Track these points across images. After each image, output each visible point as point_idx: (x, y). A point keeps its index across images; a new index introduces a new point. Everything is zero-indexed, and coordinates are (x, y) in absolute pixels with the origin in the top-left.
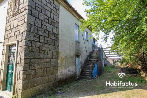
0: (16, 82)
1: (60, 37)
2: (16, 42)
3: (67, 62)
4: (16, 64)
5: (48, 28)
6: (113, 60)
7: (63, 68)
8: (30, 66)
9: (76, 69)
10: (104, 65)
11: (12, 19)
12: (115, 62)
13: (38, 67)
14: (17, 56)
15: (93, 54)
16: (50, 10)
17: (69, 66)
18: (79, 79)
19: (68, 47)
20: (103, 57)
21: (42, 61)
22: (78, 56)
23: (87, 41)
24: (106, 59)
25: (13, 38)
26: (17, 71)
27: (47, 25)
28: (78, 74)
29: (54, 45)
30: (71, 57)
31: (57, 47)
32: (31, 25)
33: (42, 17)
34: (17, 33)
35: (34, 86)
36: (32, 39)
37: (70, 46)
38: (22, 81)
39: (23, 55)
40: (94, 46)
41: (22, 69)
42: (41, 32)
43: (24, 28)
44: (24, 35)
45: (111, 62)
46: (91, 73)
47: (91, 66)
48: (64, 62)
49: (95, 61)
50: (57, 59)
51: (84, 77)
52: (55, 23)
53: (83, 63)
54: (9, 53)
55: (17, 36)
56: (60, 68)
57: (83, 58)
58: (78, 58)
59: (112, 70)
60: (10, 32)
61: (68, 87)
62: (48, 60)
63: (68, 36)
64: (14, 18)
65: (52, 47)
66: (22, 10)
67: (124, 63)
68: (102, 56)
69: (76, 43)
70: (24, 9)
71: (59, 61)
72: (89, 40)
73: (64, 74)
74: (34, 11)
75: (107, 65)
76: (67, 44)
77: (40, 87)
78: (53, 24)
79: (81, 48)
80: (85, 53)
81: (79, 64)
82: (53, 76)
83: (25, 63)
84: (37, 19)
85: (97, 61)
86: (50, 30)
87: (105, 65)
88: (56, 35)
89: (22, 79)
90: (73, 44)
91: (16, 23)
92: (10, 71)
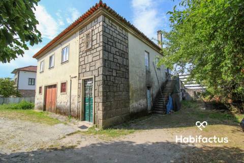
0: (96, 112)
1: (130, 68)
2: (93, 77)
3: (138, 94)
4: (95, 97)
5: (119, 61)
6: (195, 92)
7: (134, 101)
8: (107, 98)
9: (147, 103)
10: (181, 99)
11: (85, 54)
12: (197, 94)
13: (113, 99)
14: (95, 90)
15: (167, 85)
16: (120, 41)
17: (140, 99)
18: (150, 114)
19: (138, 78)
20: (181, 88)
21: (115, 94)
22: (149, 88)
23: (159, 69)
24: (185, 91)
25: (89, 73)
26: (96, 103)
27: (118, 57)
28: (149, 108)
29: (125, 78)
30: (141, 90)
31: (128, 79)
32: (105, 60)
33: (113, 50)
34: (92, 68)
35: (111, 117)
36: (107, 73)
37: (140, 77)
38: (102, 112)
39: (101, 89)
40: (168, 75)
41: (102, 101)
42: (113, 66)
43: (99, 64)
44: (101, 70)
45: (192, 95)
46: (165, 108)
47: (164, 99)
48: (135, 95)
49: (170, 93)
50: (128, 92)
51: (157, 112)
52: (124, 54)
53: (155, 96)
54: (85, 86)
55: (93, 71)
56: (131, 101)
57: (154, 90)
58: (148, 91)
59: (193, 105)
60: (84, 66)
61: (141, 121)
62: (120, 93)
63: (138, 66)
64: (88, 53)
65: (123, 79)
66: (96, 46)
67: (209, 96)
68: (179, 87)
69: (146, 73)
70: (98, 45)
71: (130, 94)
72: (161, 68)
73: (136, 107)
74: (107, 46)
75: (186, 98)
76: (137, 75)
77: (115, 118)
78: (123, 55)
79: (152, 79)
80: (156, 84)
81: (150, 97)
82: (125, 109)
83: (103, 96)
84: (109, 54)
85: (172, 93)
86: (120, 63)
87: (184, 99)
88: (126, 67)
89: (101, 110)
90: (143, 74)
91: (90, 58)
92: (87, 103)
